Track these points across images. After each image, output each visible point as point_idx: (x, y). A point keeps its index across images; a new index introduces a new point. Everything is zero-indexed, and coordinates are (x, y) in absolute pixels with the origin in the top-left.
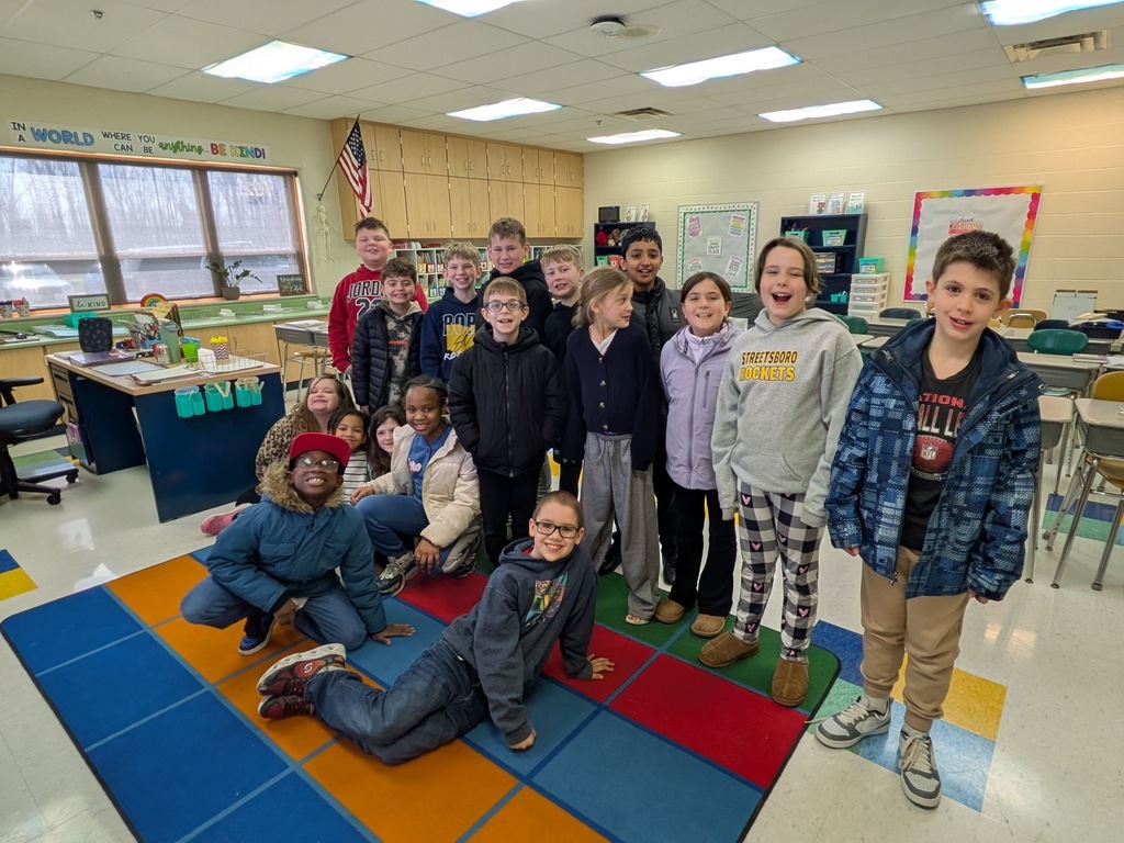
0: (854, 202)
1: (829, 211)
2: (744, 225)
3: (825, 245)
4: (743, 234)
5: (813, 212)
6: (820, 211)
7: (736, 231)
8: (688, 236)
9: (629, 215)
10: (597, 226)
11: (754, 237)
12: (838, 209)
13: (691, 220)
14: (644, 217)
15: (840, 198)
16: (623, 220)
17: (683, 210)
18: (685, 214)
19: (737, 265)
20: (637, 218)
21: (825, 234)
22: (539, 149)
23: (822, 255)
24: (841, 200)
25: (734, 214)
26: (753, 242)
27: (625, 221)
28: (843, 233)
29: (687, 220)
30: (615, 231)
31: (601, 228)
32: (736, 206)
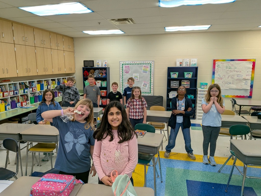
0: (193, 62)
1: (184, 65)
2: (148, 69)
3: (185, 78)
4: (149, 73)
5: (178, 65)
6: (181, 65)
7: (145, 71)
8: (124, 73)
9: (99, 63)
10: (83, 68)
11: (153, 74)
12: (188, 65)
13: (126, 67)
14: (105, 65)
15: (188, 60)
16: (96, 66)
17: (122, 63)
18: (123, 64)
19: (146, 85)
20: (102, 66)
21: (185, 73)
22: (57, 34)
23: (186, 81)
24: (188, 61)
25: (144, 65)
26: (153, 76)
27: (97, 67)
28: (191, 73)
29: (124, 67)
30: (91, 71)
31: (85, 69)
32: (145, 62)
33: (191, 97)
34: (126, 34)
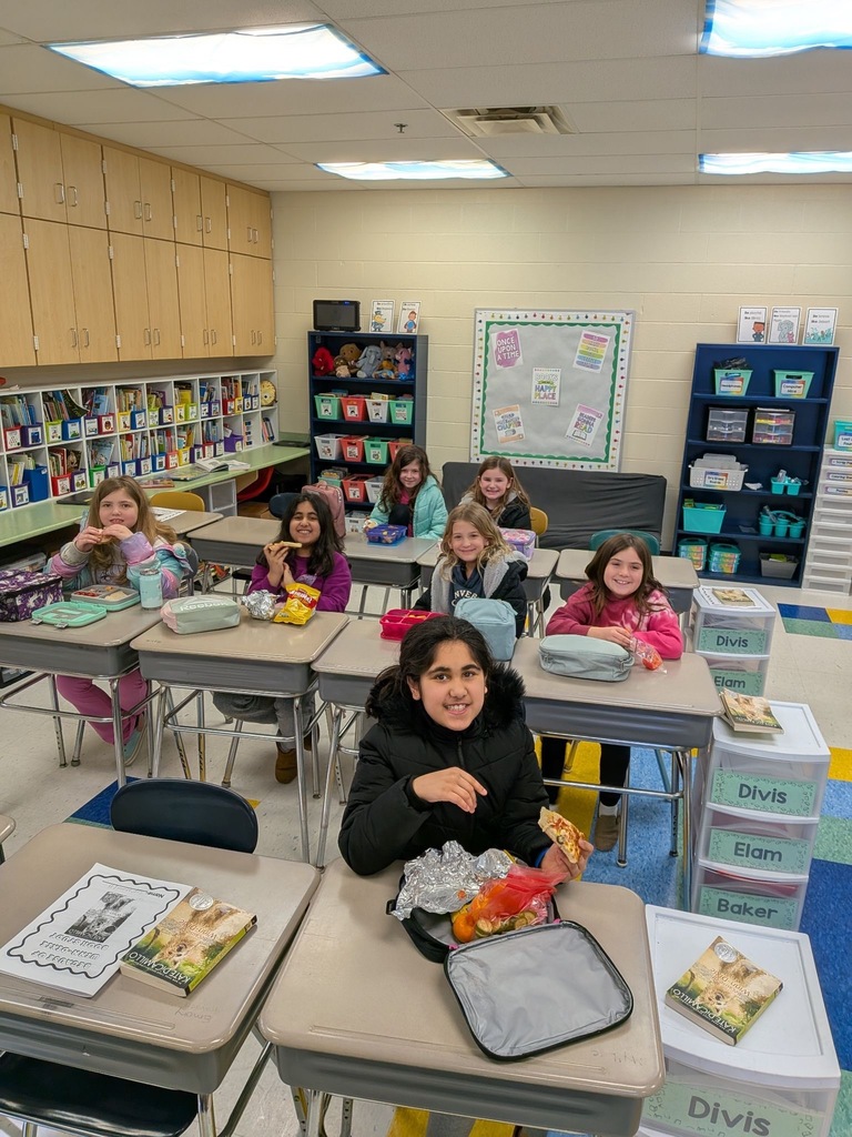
0: (816, 324)
1: (774, 338)
2: (605, 351)
3: (778, 395)
4: (604, 367)
5: (746, 337)
6: (758, 336)
7: (589, 361)
8: (493, 366)
9: (381, 316)
10: (312, 336)
11: (624, 373)
12: (791, 336)
13: (502, 336)
14: (410, 325)
15: (792, 315)
16: (366, 328)
17: (485, 317)
18: (489, 324)
19: (589, 422)
20: (395, 326)
21: (780, 376)
22: (202, 174)
23: (775, 412)
24: (794, 320)
25: (585, 331)
26: (623, 382)
27: (371, 330)
28: (808, 377)
29: (493, 337)
30: (347, 350)
31: (318, 341)
32: (591, 316)
33: (786, 488)
34: (512, 182)
